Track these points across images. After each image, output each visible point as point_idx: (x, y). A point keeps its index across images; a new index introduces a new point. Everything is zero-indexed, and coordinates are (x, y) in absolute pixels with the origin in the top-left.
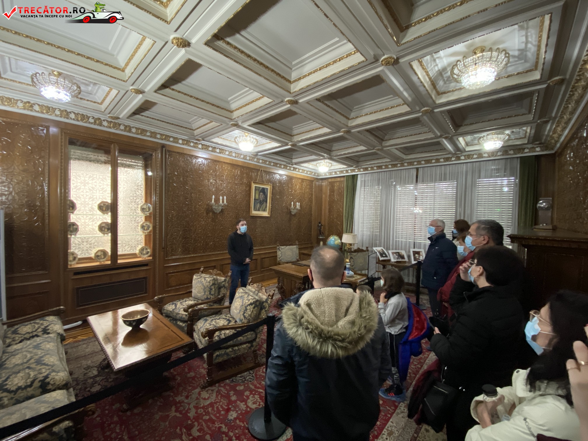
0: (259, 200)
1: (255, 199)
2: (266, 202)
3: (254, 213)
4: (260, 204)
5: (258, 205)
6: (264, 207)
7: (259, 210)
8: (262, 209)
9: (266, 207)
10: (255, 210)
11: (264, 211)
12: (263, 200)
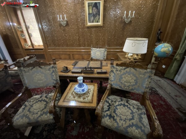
0: (93, 14)
1: (89, 14)
2: (99, 15)
3: (89, 24)
4: (94, 17)
5: (92, 18)
6: (97, 19)
7: (93, 22)
8: (96, 21)
9: (99, 19)
10: (90, 22)
11: (98, 22)
12: (96, 14)
